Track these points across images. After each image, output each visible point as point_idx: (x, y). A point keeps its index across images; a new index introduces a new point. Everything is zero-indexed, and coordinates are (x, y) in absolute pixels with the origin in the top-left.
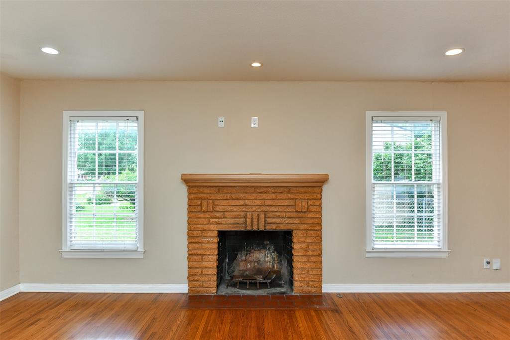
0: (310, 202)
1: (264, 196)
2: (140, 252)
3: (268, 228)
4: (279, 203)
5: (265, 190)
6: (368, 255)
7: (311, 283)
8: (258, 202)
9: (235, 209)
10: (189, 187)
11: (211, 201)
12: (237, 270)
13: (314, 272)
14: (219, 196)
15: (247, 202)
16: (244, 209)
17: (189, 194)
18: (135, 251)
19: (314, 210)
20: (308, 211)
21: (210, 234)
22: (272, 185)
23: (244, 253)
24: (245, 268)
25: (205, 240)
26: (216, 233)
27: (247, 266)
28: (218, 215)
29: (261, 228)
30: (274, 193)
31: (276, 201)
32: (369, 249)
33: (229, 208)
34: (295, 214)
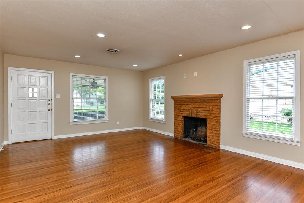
0: (213, 107)
1: (196, 104)
2: (164, 121)
3: (197, 117)
4: (201, 107)
5: (196, 101)
6: (244, 135)
7: (213, 142)
8: (194, 106)
9: (187, 108)
10: (175, 100)
11: (180, 105)
12: (198, 134)
13: (215, 138)
14: (182, 104)
15: (191, 106)
16: (190, 109)
17: (175, 102)
18: (162, 121)
19: (215, 110)
20: (212, 110)
21: (180, 117)
22: (199, 99)
23: (200, 128)
24: (200, 134)
25: (178, 119)
26: (181, 117)
27: (201, 133)
28: (182, 110)
29: (195, 116)
30: (200, 102)
31: (201, 106)
32: (244, 132)
33: (185, 108)
34: (207, 112)
